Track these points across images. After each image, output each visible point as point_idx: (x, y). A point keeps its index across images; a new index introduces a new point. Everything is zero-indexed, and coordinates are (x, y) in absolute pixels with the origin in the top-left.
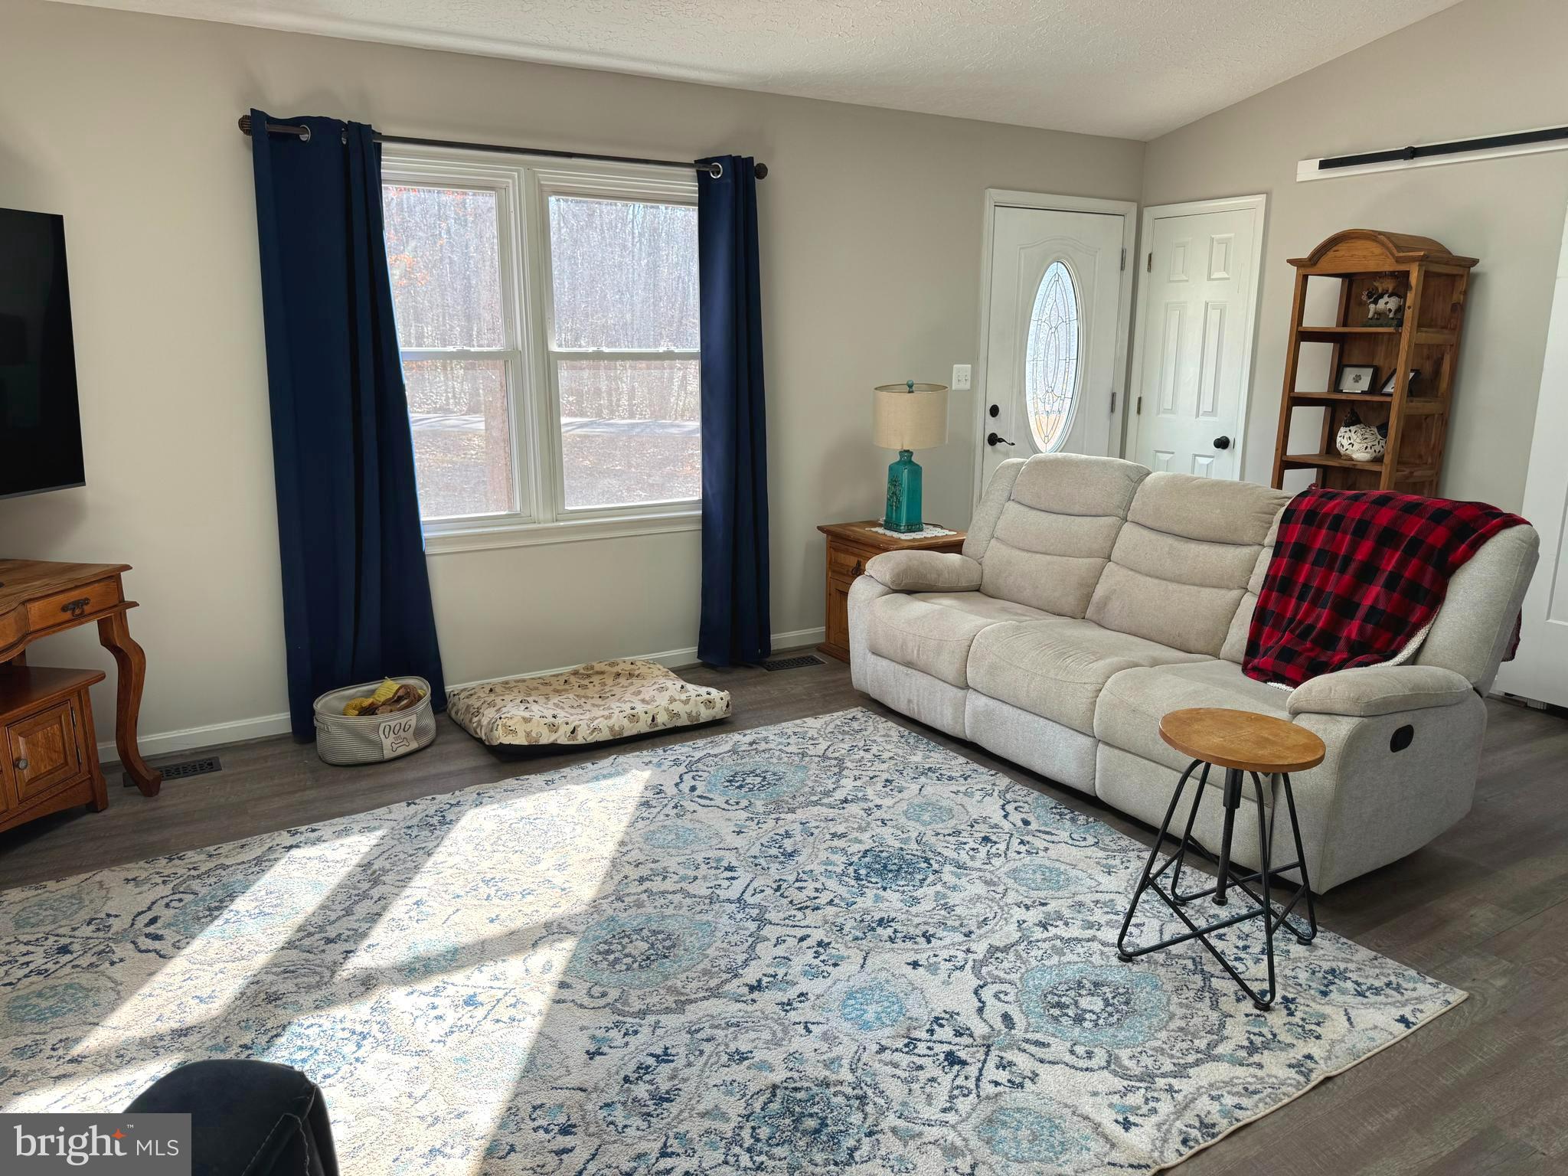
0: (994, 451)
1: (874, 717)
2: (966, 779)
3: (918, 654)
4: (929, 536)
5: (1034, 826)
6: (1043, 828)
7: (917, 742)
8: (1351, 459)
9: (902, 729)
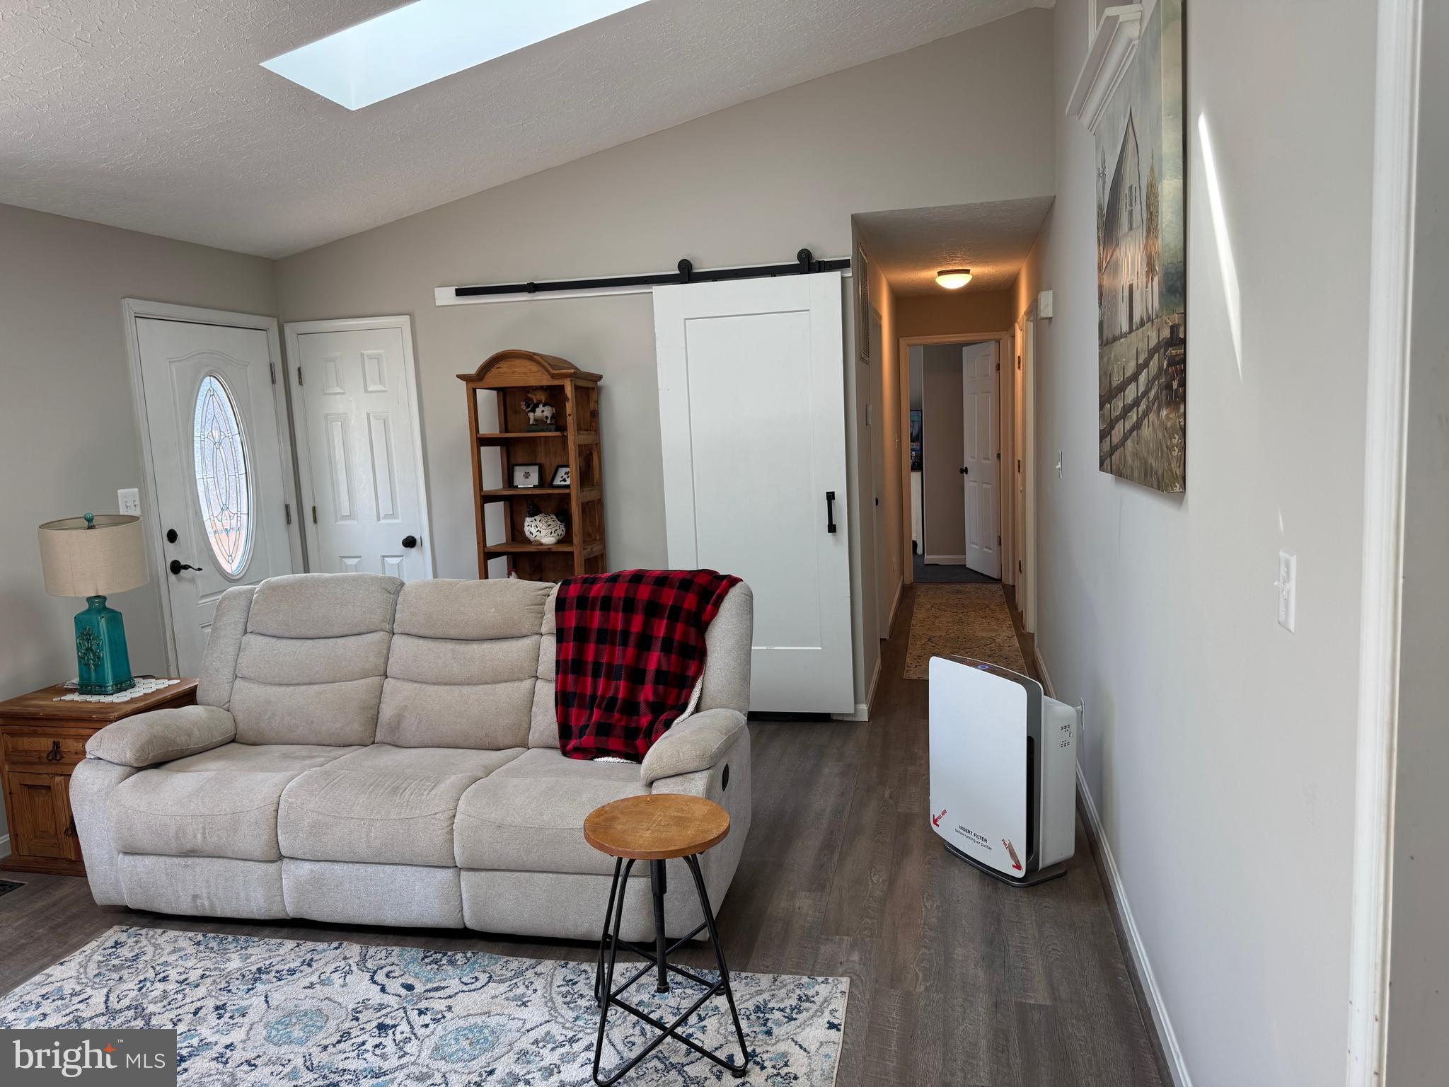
0: (180, 580)
1: (144, 932)
2: (310, 965)
3: (204, 838)
4: (150, 691)
5: (419, 988)
6: (429, 986)
7: (221, 942)
8: (541, 544)
9: (191, 934)
